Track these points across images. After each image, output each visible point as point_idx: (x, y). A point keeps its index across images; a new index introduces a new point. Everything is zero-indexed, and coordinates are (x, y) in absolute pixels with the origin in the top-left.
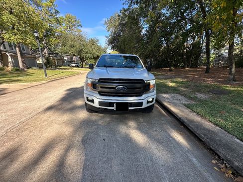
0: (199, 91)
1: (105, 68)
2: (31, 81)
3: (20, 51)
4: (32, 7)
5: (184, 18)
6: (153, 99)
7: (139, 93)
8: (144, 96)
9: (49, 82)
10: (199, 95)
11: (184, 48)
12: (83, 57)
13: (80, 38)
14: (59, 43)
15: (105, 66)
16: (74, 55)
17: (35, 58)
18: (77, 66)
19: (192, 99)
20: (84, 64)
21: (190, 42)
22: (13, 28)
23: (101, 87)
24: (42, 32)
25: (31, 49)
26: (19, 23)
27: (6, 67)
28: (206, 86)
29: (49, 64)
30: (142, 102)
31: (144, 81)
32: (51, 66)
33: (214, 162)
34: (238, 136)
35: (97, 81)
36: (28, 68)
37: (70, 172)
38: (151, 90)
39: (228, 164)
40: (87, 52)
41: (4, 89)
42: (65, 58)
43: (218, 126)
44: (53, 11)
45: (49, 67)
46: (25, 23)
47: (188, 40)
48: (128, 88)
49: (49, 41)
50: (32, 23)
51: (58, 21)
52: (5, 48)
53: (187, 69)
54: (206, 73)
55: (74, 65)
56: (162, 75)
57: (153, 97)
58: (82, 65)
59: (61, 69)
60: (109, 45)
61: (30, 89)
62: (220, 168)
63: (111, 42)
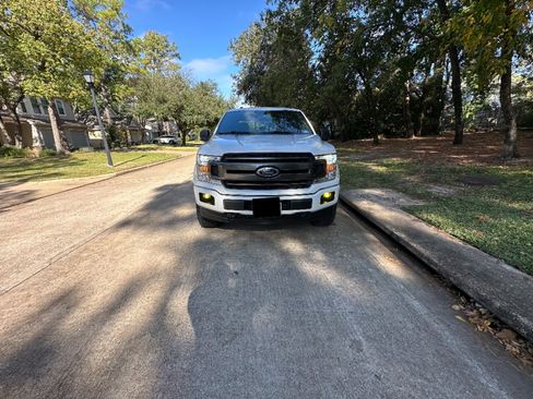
0: (436, 181)
1: (234, 136)
2: (81, 175)
3: (56, 115)
4: (77, 23)
5: (401, 26)
6: (333, 193)
7: (305, 181)
8: (314, 187)
9: (117, 175)
10: (436, 190)
11: (406, 93)
12: (185, 124)
13: (178, 82)
14: (133, 94)
15: (233, 133)
16: (166, 120)
17: (85, 130)
18: (173, 144)
19: (420, 197)
20: (187, 137)
21: (420, 79)
22: (42, 68)
23: (229, 172)
24: (99, 73)
25: (77, 111)
26: (54, 56)
27: (28, 150)
28: (453, 171)
29: (114, 141)
30: (311, 200)
31: (313, 157)
32: (118, 144)
33: (457, 307)
34: (509, 259)
35: (219, 159)
36: (72, 151)
37: (176, 323)
38: (329, 175)
39: (483, 307)
40: (193, 111)
41: (30, 192)
42: (147, 127)
43: (470, 244)
44: (119, 28)
45: (115, 146)
46: (64, 55)
47: (412, 75)
48: (281, 172)
49: (113, 92)
50: (78, 55)
51: (130, 48)
52: (25, 110)
53: (414, 137)
54: (455, 143)
55: (166, 140)
56: (357, 152)
57: (332, 189)
58: (184, 140)
59: (139, 149)
60: (239, 93)
61: (82, 191)
62: (467, 318)
63: (244, 87)
